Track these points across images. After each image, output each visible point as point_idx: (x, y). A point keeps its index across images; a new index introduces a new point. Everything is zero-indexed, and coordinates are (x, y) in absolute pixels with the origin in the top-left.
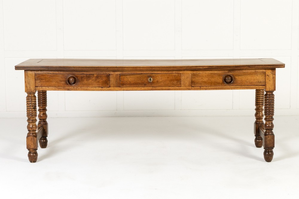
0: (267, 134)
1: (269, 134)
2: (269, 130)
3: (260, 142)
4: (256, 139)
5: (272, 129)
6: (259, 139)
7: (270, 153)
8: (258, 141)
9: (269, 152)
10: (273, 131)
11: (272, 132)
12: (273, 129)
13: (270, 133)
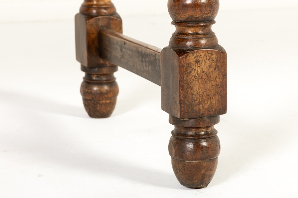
0: (189, 43)
1: (196, 47)
2: (194, 22)
3: (107, 92)
4: (88, 83)
5: (212, 22)
6: (99, 83)
7: (204, 143)
8: (95, 88)
9: (197, 139)
10: (214, 28)
11: (211, 36)
12: (216, 19)
13: (203, 42)
